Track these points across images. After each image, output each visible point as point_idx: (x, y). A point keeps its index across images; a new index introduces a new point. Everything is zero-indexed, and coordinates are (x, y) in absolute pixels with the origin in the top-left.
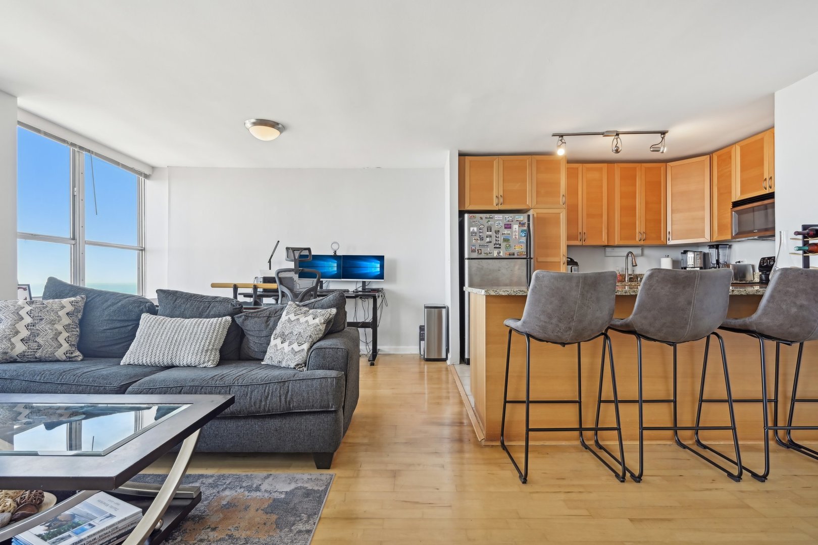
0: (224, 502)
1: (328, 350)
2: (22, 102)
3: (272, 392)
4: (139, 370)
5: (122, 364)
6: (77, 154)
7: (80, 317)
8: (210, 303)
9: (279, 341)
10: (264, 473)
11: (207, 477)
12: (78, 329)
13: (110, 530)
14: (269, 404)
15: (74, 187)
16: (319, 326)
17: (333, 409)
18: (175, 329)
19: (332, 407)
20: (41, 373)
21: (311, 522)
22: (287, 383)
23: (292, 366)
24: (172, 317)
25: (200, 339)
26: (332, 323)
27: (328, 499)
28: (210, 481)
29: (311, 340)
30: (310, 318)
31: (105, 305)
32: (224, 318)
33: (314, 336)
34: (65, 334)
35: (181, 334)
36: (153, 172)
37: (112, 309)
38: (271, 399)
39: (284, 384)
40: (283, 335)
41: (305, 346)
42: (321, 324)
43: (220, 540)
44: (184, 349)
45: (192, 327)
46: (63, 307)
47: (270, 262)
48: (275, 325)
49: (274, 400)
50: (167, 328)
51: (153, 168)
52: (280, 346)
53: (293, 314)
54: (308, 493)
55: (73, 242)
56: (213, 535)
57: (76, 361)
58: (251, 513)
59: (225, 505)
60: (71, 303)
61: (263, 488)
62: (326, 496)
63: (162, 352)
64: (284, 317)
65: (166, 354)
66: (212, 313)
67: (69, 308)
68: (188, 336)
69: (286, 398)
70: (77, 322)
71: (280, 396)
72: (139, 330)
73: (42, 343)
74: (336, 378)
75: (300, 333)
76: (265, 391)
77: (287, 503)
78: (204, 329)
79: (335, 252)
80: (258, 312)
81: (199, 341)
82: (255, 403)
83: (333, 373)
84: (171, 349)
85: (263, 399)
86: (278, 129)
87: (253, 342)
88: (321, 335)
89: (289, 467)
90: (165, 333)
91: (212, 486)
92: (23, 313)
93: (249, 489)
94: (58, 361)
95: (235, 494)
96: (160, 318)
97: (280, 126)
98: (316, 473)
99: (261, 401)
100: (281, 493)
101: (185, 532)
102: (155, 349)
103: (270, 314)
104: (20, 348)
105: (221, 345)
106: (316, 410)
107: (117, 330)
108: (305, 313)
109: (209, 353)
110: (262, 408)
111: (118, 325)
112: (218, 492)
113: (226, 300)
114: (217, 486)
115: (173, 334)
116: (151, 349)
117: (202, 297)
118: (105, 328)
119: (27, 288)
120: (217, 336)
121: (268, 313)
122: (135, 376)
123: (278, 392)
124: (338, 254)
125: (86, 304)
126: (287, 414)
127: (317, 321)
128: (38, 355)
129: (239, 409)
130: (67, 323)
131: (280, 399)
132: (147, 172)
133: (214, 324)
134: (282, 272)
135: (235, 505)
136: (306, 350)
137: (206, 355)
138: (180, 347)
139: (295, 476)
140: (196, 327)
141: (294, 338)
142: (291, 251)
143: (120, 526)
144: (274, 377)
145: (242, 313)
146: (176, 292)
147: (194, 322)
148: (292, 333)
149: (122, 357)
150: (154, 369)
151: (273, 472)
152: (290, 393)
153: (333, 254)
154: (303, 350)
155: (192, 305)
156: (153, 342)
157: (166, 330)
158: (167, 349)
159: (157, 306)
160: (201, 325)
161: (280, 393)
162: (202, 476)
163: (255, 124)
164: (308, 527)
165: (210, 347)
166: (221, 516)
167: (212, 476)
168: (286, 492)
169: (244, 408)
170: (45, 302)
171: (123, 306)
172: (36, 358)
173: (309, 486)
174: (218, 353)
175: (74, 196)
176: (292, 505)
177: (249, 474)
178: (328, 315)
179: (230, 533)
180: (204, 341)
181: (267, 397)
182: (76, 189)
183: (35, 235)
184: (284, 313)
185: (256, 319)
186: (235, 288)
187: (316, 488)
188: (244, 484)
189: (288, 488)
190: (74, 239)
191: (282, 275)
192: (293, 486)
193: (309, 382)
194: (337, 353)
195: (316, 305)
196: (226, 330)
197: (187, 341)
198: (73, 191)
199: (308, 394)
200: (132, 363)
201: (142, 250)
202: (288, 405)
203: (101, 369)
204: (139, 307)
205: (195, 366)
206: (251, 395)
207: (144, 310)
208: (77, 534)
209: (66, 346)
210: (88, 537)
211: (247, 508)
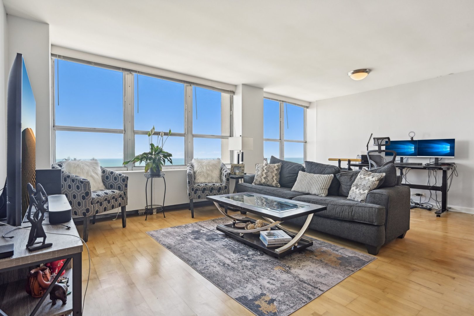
0: (322, 250)
1: (376, 194)
2: (265, 90)
3: (345, 210)
4: (297, 193)
5: (292, 190)
6: (281, 104)
7: (280, 171)
8: (325, 167)
9: (355, 188)
10: (342, 247)
11: (318, 241)
12: (279, 176)
13: (282, 240)
14: (344, 215)
15: (280, 118)
16: (374, 182)
17: (375, 224)
18: (310, 178)
19: (375, 223)
20: (268, 189)
21: (356, 269)
22: (352, 207)
23: (359, 200)
24: (310, 173)
25: (320, 183)
26: (384, 181)
27: (368, 265)
28: (319, 242)
29: (369, 189)
30: (370, 177)
31: (287, 167)
32: (331, 175)
33: (371, 187)
34: (275, 177)
35: (312, 180)
36: (310, 104)
37: (290, 168)
38: (345, 213)
39: (351, 207)
40: (357, 185)
41: (366, 192)
42: (376, 181)
43: (317, 260)
44: (313, 187)
45: (317, 178)
46: (275, 167)
47: (367, 146)
48: (354, 180)
49: (346, 213)
50: (308, 178)
51: (310, 103)
52: (355, 190)
53: (363, 175)
54: (359, 260)
55: (280, 141)
56: (315, 257)
57: (278, 187)
58: (332, 257)
59: (322, 251)
60: (277, 165)
61: (339, 251)
62: (367, 264)
63: (305, 187)
64: (359, 176)
65: (307, 188)
66: (326, 172)
67: (277, 168)
68: (315, 182)
69: (351, 214)
70: (279, 173)
71: (349, 212)
72: (298, 178)
73: (269, 179)
74: (377, 208)
75: (365, 184)
76: (342, 209)
77: (348, 260)
78: (321, 179)
79: (412, 138)
80: (347, 173)
81: (319, 184)
82: (337, 213)
83: (377, 206)
84: (309, 187)
85: (341, 212)
86: (367, 72)
87: (344, 187)
88: (375, 187)
89: (354, 248)
90: (306, 180)
91: (319, 244)
92: (264, 168)
93: (334, 250)
94: (273, 186)
95: (327, 249)
96: (306, 173)
97: (367, 70)
98: (367, 255)
99: (340, 213)
100: (347, 255)
101: (306, 253)
102: (303, 186)
103: (353, 174)
104: (263, 181)
105: (329, 187)
106: (366, 222)
107: (291, 177)
108: (369, 175)
109: (323, 190)
110: (341, 216)
111: (292, 175)
112: (321, 247)
113: (333, 167)
114: (321, 245)
115: (309, 180)
116: (301, 185)
117: (323, 165)
118: (287, 176)
119: (266, 159)
120: (327, 182)
121: (352, 174)
122: (295, 195)
123: (348, 210)
124: (414, 139)
125: (282, 166)
126: (352, 221)
127: (374, 179)
128: (268, 183)
129: (331, 214)
130: (276, 173)
131: (349, 214)
132: (307, 105)
133: (326, 177)
134: (371, 152)
135: (326, 252)
136: (366, 193)
137: (322, 191)
138: (312, 186)
139: (356, 252)
140: (318, 178)
141: (362, 187)
142: (376, 140)
143: (285, 240)
144: (347, 203)
145: (339, 173)
146: (312, 162)
147: (318, 176)
148: (361, 184)
149: (292, 188)
150: (301, 194)
151: (346, 248)
152: (353, 212)
153: (410, 139)
154: (365, 193)
155: (318, 168)
156: (302, 183)
157: (307, 179)
158: (307, 186)
159: (305, 168)
160: (321, 177)
161: (349, 211)
162: (317, 240)
163: (353, 73)
164: (353, 270)
165: (324, 187)
166: (320, 253)
167: (320, 241)
168: (349, 256)
169: (333, 214)
170: (270, 165)
171: (293, 168)
172: (267, 185)
173: (361, 258)
174: (327, 190)
175: (280, 122)
176: (349, 261)
177: (335, 245)
178: (380, 176)
179: (321, 259)
180: (321, 184)
181: (343, 212)
182: (281, 119)
183: (269, 139)
184: (359, 174)
185: (346, 177)
186: (340, 161)
187: (364, 259)
188: (332, 248)
189: (351, 255)
190: (280, 140)
191: (370, 154)
192: (353, 255)
193: (363, 208)
194: (382, 196)
195: (377, 171)
196: (331, 181)
197: (314, 184)
198: (280, 120)
199: (362, 214)
200: (295, 190)
201: (305, 142)
202: (352, 217)
203: (285, 191)
204: (298, 168)
205: (318, 195)
206: (336, 209)
207: (300, 169)
208: (274, 237)
209: (275, 181)
210: (277, 239)
211: (330, 255)
